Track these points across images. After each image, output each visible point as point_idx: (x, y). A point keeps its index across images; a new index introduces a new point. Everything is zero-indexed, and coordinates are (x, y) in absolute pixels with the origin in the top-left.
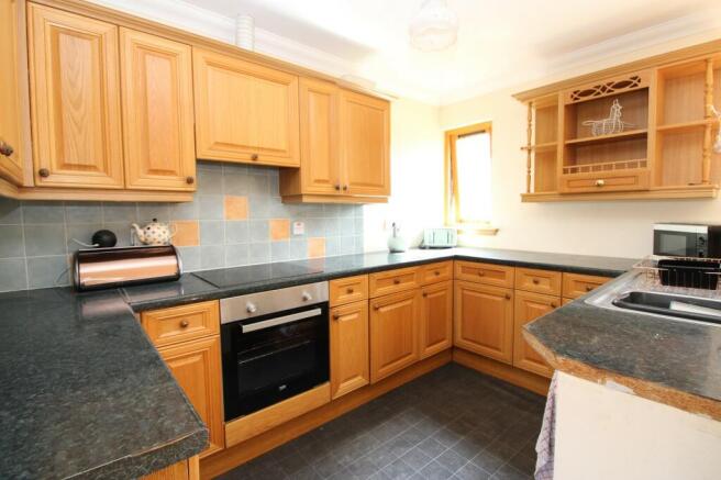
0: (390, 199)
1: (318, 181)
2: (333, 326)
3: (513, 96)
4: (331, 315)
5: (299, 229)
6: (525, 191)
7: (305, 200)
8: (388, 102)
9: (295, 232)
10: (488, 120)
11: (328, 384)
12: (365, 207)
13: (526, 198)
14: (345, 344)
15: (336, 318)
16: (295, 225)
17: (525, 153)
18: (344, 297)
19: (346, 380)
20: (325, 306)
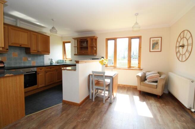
0: (50, 54)
1: (34, 50)
2: (37, 75)
3: (73, 38)
4: (37, 73)
5: (30, 59)
6: (74, 53)
7: (31, 53)
8: (49, 36)
9: (29, 60)
10: (70, 41)
11: (36, 85)
12: (45, 55)
13: (75, 55)
14: (40, 78)
15: (38, 74)
16: (29, 58)
17: (74, 47)
18: (40, 70)
19: (41, 85)
20: (36, 72)
